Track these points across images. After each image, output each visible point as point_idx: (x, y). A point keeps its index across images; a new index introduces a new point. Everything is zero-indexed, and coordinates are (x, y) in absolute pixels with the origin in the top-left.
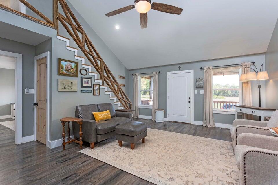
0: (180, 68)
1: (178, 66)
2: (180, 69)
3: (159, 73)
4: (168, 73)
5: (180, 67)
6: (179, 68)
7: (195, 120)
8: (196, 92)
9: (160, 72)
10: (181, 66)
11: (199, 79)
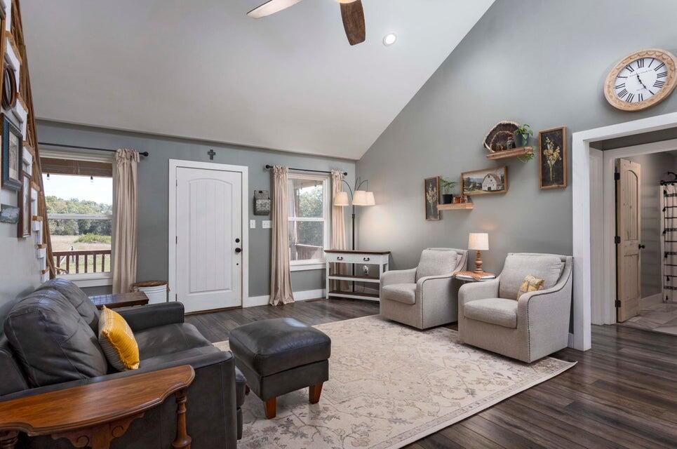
0: (212, 155)
1: (209, 148)
2: (212, 158)
3: (141, 158)
4: (173, 163)
5: (212, 151)
6: (209, 153)
7: (250, 295)
8: (253, 224)
9: (146, 154)
10: (215, 149)
11: (261, 192)
